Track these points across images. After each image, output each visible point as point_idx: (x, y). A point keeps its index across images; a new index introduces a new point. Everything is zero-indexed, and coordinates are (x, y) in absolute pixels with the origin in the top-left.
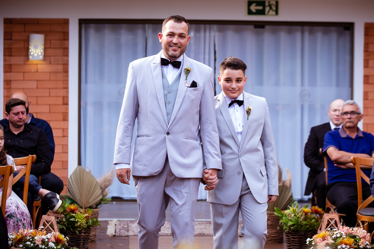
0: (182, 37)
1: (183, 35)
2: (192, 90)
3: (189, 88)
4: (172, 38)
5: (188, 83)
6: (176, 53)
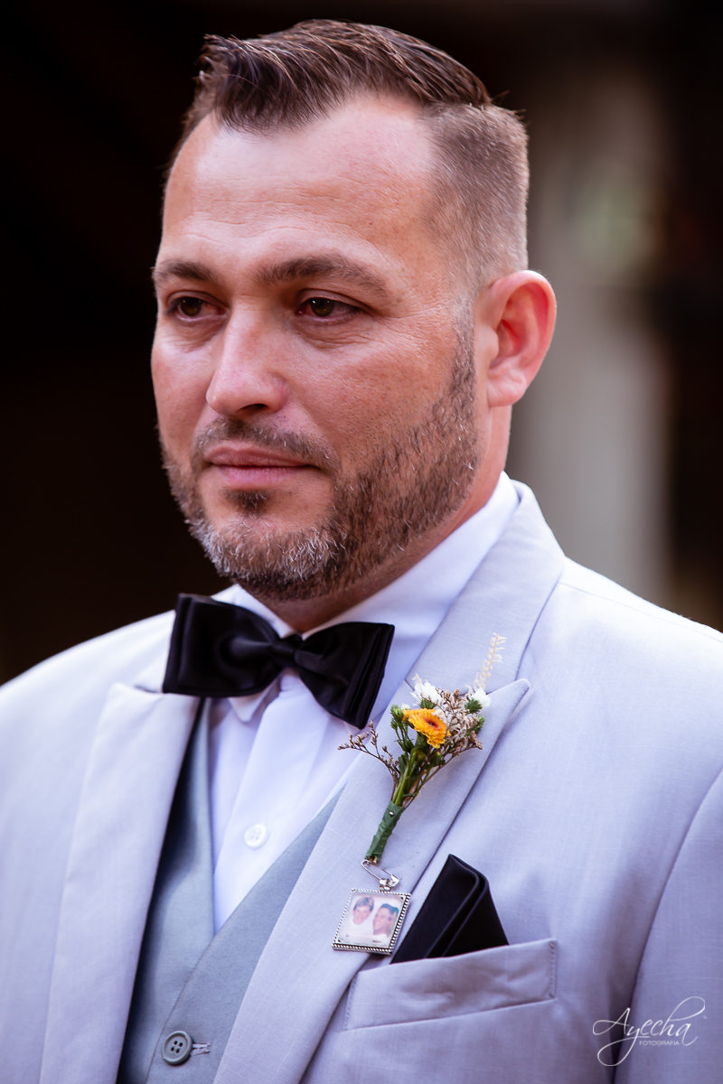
0: (324, 307)
3: (383, 973)
4: (209, 347)
5: (378, 902)
6: (269, 529)
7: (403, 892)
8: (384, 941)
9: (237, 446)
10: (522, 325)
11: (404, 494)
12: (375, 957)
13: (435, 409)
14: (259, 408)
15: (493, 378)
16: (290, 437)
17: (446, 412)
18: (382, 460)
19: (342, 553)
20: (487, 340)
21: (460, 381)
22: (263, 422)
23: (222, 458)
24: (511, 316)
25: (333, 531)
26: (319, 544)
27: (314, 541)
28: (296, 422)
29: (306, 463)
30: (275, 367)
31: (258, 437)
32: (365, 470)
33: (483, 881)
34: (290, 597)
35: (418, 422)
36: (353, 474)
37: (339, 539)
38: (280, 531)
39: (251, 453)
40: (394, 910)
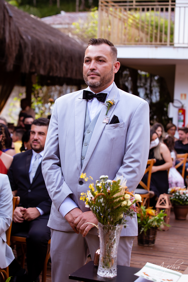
0: (100, 61)
1: (101, 59)
2: (111, 127)
3: (108, 125)
4: (89, 65)
5: (107, 119)
6: (94, 81)
7: (109, 118)
8: (107, 122)
9: (92, 73)
10: (117, 66)
11: (107, 79)
12: (107, 124)
13: (110, 72)
14: (94, 69)
15: (114, 71)
16: (97, 72)
17: (111, 72)
18: (105, 76)
19: (101, 84)
20: (114, 67)
21: (112, 70)
22: (94, 71)
23: (90, 74)
24: (116, 65)
25: (100, 82)
26: (99, 83)
27: (98, 83)
28: (97, 71)
29: (98, 75)
30: (96, 66)
31: (94, 72)
32: (103, 76)
33: (118, 117)
34: (95, 88)
35: (108, 73)
36: (102, 77)
37: (101, 83)
38: (95, 81)
39: (93, 74)
40: (108, 119)
